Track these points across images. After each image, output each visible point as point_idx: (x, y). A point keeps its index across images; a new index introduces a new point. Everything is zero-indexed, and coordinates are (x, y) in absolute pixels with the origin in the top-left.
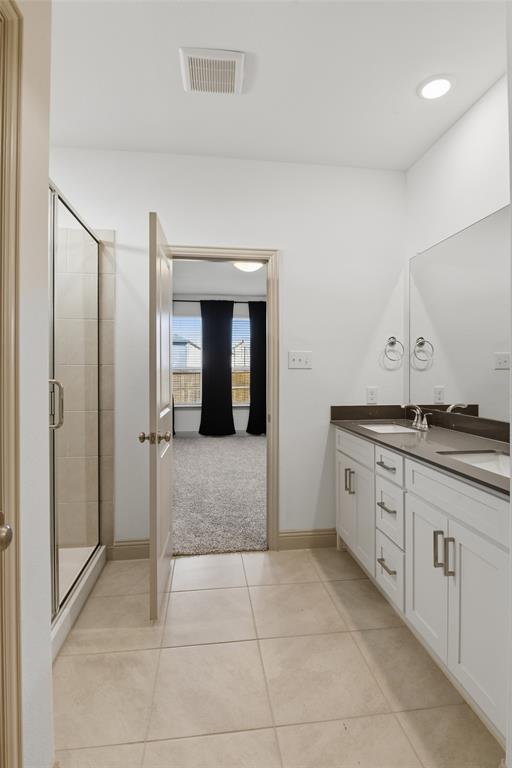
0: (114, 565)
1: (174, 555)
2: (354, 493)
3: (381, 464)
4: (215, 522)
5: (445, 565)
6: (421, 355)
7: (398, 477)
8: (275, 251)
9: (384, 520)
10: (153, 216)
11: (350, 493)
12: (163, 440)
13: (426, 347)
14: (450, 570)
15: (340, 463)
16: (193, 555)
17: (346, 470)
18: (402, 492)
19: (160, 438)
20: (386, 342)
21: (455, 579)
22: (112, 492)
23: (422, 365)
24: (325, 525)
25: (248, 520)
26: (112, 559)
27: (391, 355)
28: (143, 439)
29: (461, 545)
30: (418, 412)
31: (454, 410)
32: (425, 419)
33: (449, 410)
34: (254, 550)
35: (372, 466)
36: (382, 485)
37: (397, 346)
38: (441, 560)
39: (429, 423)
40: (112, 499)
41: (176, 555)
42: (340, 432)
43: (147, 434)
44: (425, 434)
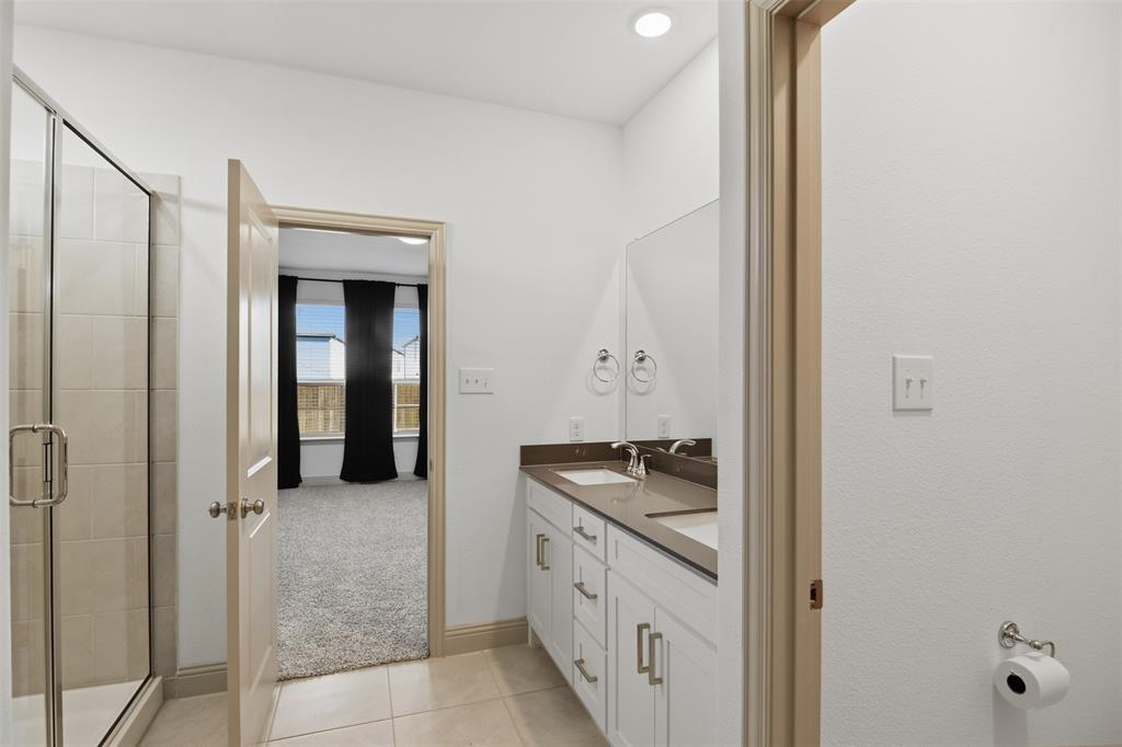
0: (175, 706)
1: (280, 680)
2: (548, 568)
3: (580, 530)
4: (352, 620)
5: (650, 669)
6: (640, 375)
7: (598, 549)
8: (442, 223)
9: (583, 607)
10: (234, 167)
11: (543, 568)
12: (251, 514)
13: (647, 363)
14: (657, 676)
15: (531, 525)
16: (311, 676)
17: (538, 536)
18: (603, 568)
19: (245, 510)
20: (595, 355)
21: (662, 688)
22: (174, 590)
23: (642, 388)
24: (512, 614)
25: (403, 612)
26: (173, 697)
27: (602, 374)
28: (216, 512)
29: (668, 643)
30: (634, 452)
31: (679, 450)
32: (642, 465)
33: (672, 451)
34: (409, 660)
35: (570, 533)
36: (581, 558)
37: (610, 363)
38: (646, 663)
39: (647, 467)
40: (172, 603)
41: (284, 680)
42: (531, 482)
43: (224, 504)
44: (642, 483)
